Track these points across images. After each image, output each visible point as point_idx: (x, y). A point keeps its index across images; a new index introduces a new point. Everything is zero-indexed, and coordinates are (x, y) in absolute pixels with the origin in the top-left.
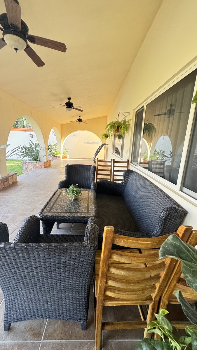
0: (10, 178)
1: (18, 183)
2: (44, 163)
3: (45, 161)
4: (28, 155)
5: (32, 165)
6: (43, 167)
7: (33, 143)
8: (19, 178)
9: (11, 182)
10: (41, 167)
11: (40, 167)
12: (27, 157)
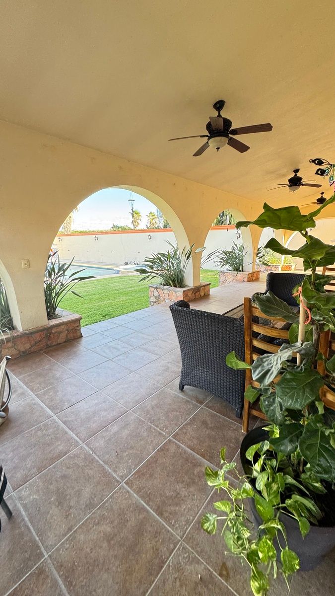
0: (202, 288)
1: (210, 296)
2: (249, 274)
3: (251, 271)
4: (229, 263)
5: (232, 276)
6: (246, 280)
7: (236, 246)
8: (212, 291)
9: (202, 294)
10: (244, 281)
11: (242, 279)
12: (227, 266)
